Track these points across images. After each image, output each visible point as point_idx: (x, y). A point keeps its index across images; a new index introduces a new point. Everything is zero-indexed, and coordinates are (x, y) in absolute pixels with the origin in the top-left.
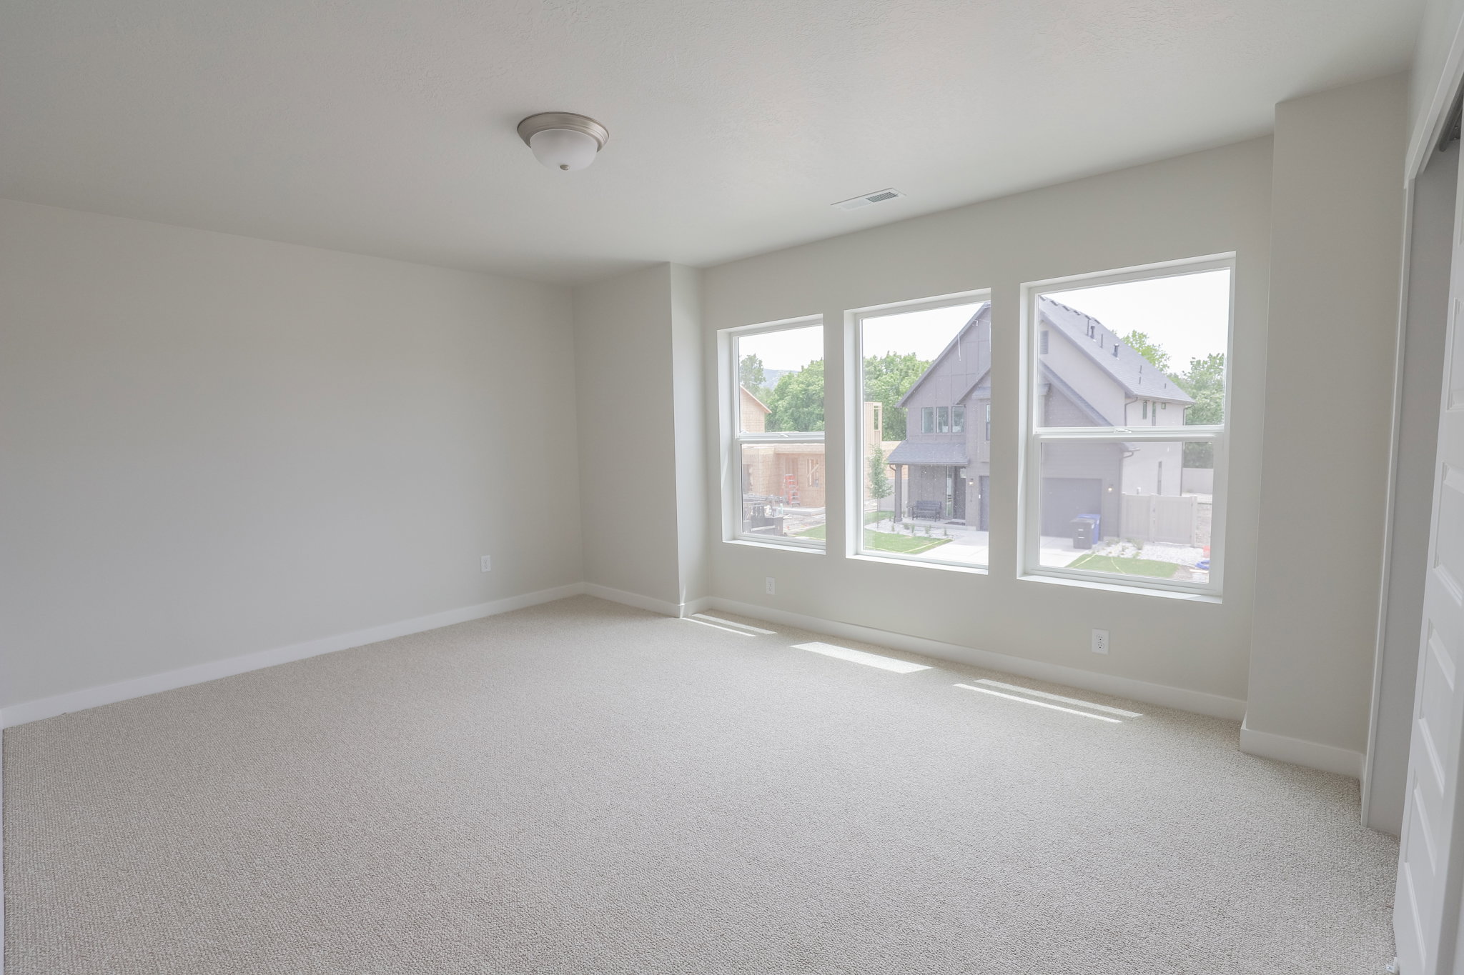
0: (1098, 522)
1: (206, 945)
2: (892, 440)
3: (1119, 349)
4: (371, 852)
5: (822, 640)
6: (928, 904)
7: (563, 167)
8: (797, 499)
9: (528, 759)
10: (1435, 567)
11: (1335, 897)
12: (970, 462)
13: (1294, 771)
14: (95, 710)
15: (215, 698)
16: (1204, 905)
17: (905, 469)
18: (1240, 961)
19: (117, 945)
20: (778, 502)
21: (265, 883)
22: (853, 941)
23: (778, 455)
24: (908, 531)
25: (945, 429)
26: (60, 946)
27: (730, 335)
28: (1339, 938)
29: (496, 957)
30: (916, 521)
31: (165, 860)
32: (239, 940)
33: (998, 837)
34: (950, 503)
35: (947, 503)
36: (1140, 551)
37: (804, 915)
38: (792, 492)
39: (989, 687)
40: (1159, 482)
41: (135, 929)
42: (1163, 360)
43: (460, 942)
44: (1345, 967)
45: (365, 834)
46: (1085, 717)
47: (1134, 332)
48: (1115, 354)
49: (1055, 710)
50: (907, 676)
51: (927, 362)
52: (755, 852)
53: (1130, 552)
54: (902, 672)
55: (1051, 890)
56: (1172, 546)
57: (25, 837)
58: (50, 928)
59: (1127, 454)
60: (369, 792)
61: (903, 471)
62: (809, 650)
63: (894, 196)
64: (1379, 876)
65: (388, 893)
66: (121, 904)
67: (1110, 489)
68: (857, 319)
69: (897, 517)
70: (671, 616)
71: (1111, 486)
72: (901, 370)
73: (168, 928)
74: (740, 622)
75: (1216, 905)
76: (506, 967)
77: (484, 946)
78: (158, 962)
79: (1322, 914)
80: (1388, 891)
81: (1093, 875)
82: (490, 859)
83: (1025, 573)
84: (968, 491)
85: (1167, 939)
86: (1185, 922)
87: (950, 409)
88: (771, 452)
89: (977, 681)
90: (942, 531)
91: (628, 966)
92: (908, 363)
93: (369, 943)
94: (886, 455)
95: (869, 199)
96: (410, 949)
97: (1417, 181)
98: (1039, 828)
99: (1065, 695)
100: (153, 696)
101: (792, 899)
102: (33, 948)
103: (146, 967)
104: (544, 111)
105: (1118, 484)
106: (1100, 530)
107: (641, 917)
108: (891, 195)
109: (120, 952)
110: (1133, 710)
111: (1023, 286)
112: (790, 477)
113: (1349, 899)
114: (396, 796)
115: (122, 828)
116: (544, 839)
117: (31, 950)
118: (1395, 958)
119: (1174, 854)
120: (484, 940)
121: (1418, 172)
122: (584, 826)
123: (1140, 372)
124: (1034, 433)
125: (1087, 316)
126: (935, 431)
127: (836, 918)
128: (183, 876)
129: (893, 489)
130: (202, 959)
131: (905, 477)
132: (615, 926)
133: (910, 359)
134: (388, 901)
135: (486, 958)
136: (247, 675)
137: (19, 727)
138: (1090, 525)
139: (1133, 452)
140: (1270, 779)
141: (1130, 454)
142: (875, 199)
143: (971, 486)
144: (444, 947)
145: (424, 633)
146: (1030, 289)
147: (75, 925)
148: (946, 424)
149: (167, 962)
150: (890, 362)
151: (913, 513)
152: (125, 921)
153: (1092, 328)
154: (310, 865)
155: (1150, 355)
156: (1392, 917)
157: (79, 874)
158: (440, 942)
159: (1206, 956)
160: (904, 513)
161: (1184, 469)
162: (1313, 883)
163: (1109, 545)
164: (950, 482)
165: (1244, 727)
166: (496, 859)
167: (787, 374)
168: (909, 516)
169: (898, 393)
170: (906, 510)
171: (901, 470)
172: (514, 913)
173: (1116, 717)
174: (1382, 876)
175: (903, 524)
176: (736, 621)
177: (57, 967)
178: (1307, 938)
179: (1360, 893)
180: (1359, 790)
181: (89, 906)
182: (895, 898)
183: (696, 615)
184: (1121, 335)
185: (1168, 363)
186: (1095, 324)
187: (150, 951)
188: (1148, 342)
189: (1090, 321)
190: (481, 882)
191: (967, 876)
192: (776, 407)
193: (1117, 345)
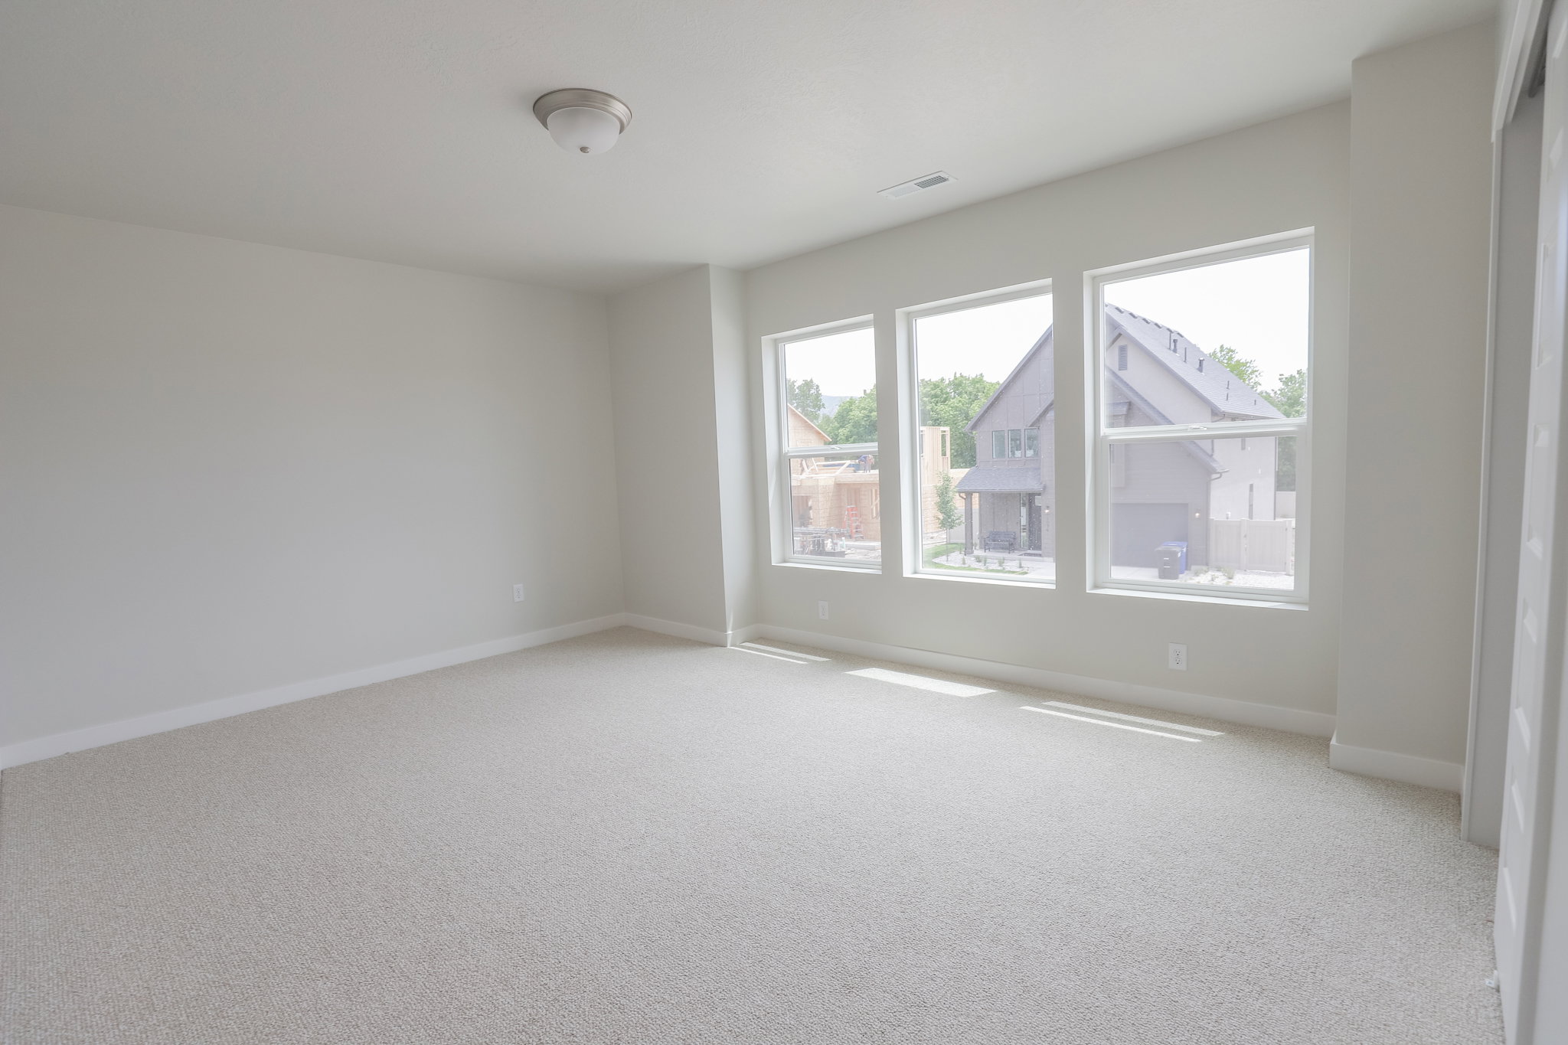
0: (1185, 550)
1: (206, 980)
2: (961, 468)
3: (1204, 363)
4: (385, 884)
5: (879, 666)
6: (985, 926)
7: (583, 149)
8: (860, 532)
9: (559, 790)
10: (1528, 541)
11: (1431, 912)
12: (1045, 488)
13: (1388, 786)
14: (99, 750)
15: (228, 735)
16: (1287, 923)
17: (976, 498)
18: (1325, 978)
19: (111, 980)
20: (840, 535)
21: (271, 916)
22: (902, 965)
23: (839, 486)
24: (980, 564)
25: (1018, 454)
26: (51, 982)
27: (776, 342)
28: (1434, 953)
29: (515, 987)
30: (988, 554)
31: (166, 895)
32: (241, 974)
33: (1063, 858)
34: (1025, 534)
35: (1022, 534)
36: (1231, 580)
37: (849, 939)
38: (854, 525)
39: (1058, 709)
40: (1251, 506)
41: (132, 963)
42: (1254, 376)
43: (477, 972)
44: (1440, 983)
45: (381, 866)
46: (1162, 737)
47: (1222, 347)
48: (1200, 369)
49: (1129, 730)
50: (969, 700)
51: (998, 383)
52: (799, 878)
53: (1221, 580)
54: (964, 696)
55: (1120, 911)
56: (1265, 574)
57: (19, 875)
58: (41, 964)
59: (1214, 476)
60: (387, 825)
61: (973, 500)
62: (865, 676)
63: (944, 180)
64: (1479, 890)
65: (402, 924)
66: (117, 940)
67: (1197, 514)
68: (910, 318)
69: (968, 548)
70: (717, 646)
71: (1198, 511)
72: (970, 392)
73: (167, 962)
74: (791, 650)
75: (1300, 922)
76: (526, 997)
77: (503, 975)
78: (153, 997)
79: (1416, 929)
80: (1490, 905)
81: (1166, 895)
82: (513, 889)
83: (1096, 587)
84: (1043, 519)
85: (1246, 957)
86: (1265, 940)
87: (1023, 431)
88: (831, 482)
89: (1046, 703)
90: (1016, 563)
91: (657, 993)
92: (978, 385)
93: (379, 974)
94: (954, 484)
95: (918, 184)
96: (423, 980)
97: (1505, 130)
98: (1108, 848)
99: (1141, 715)
100: (162, 734)
101: (838, 924)
102: (22, 985)
103: (141, 1002)
104: (561, 88)
105: (1205, 511)
106: (1187, 558)
107: (673, 945)
108: (942, 180)
109: (114, 987)
110: (1215, 729)
111: (1086, 274)
112: (852, 509)
113: (1446, 914)
114: (416, 828)
115: (122, 865)
116: (573, 869)
117: (19, 987)
118: (1495, 972)
119: (1256, 872)
120: (503, 969)
121: (1505, 122)
122: (616, 854)
123: (1228, 388)
124: (1102, 434)
125: (1168, 329)
126: (1007, 455)
127: (885, 942)
128: (184, 911)
129: (963, 519)
130: (201, 993)
131: (976, 506)
132: (645, 954)
133: (978, 380)
134: (402, 932)
135: (506, 988)
136: (263, 712)
137: (18, 767)
138: (1176, 553)
139: (1221, 474)
140: (1362, 795)
141: (1218, 475)
142: (924, 185)
143: (1048, 514)
144: (460, 978)
145: (452, 667)
146: (1094, 278)
147: (68, 961)
148: (1018, 448)
149: (164, 996)
150: (958, 384)
151: (986, 544)
152: (121, 956)
153: (1175, 341)
154: (321, 898)
155: (1240, 371)
156: (1492, 932)
157: (75, 910)
158: (456, 973)
159: (1287, 974)
160: (976, 545)
161: (1277, 492)
162: (1407, 899)
163: (1197, 574)
164: (1024, 511)
165: (1333, 742)
166: (519, 889)
167: (848, 400)
168: (981, 548)
169: (967, 418)
170: (978, 542)
171: (971, 498)
172: (537, 942)
173: (1196, 736)
174: (1483, 891)
175: (974, 556)
176: (787, 649)
177: (47, 1003)
178: (1399, 954)
179: (1459, 908)
180: (1460, 804)
181: (83, 942)
182: (950, 921)
183: (744, 644)
184: (1207, 349)
185: (1259, 379)
186: (1177, 337)
187: (145, 985)
188: (1237, 357)
189: (1172, 335)
190: (503, 912)
191: (1028, 898)
192: (837, 435)
193: (1202, 359)
